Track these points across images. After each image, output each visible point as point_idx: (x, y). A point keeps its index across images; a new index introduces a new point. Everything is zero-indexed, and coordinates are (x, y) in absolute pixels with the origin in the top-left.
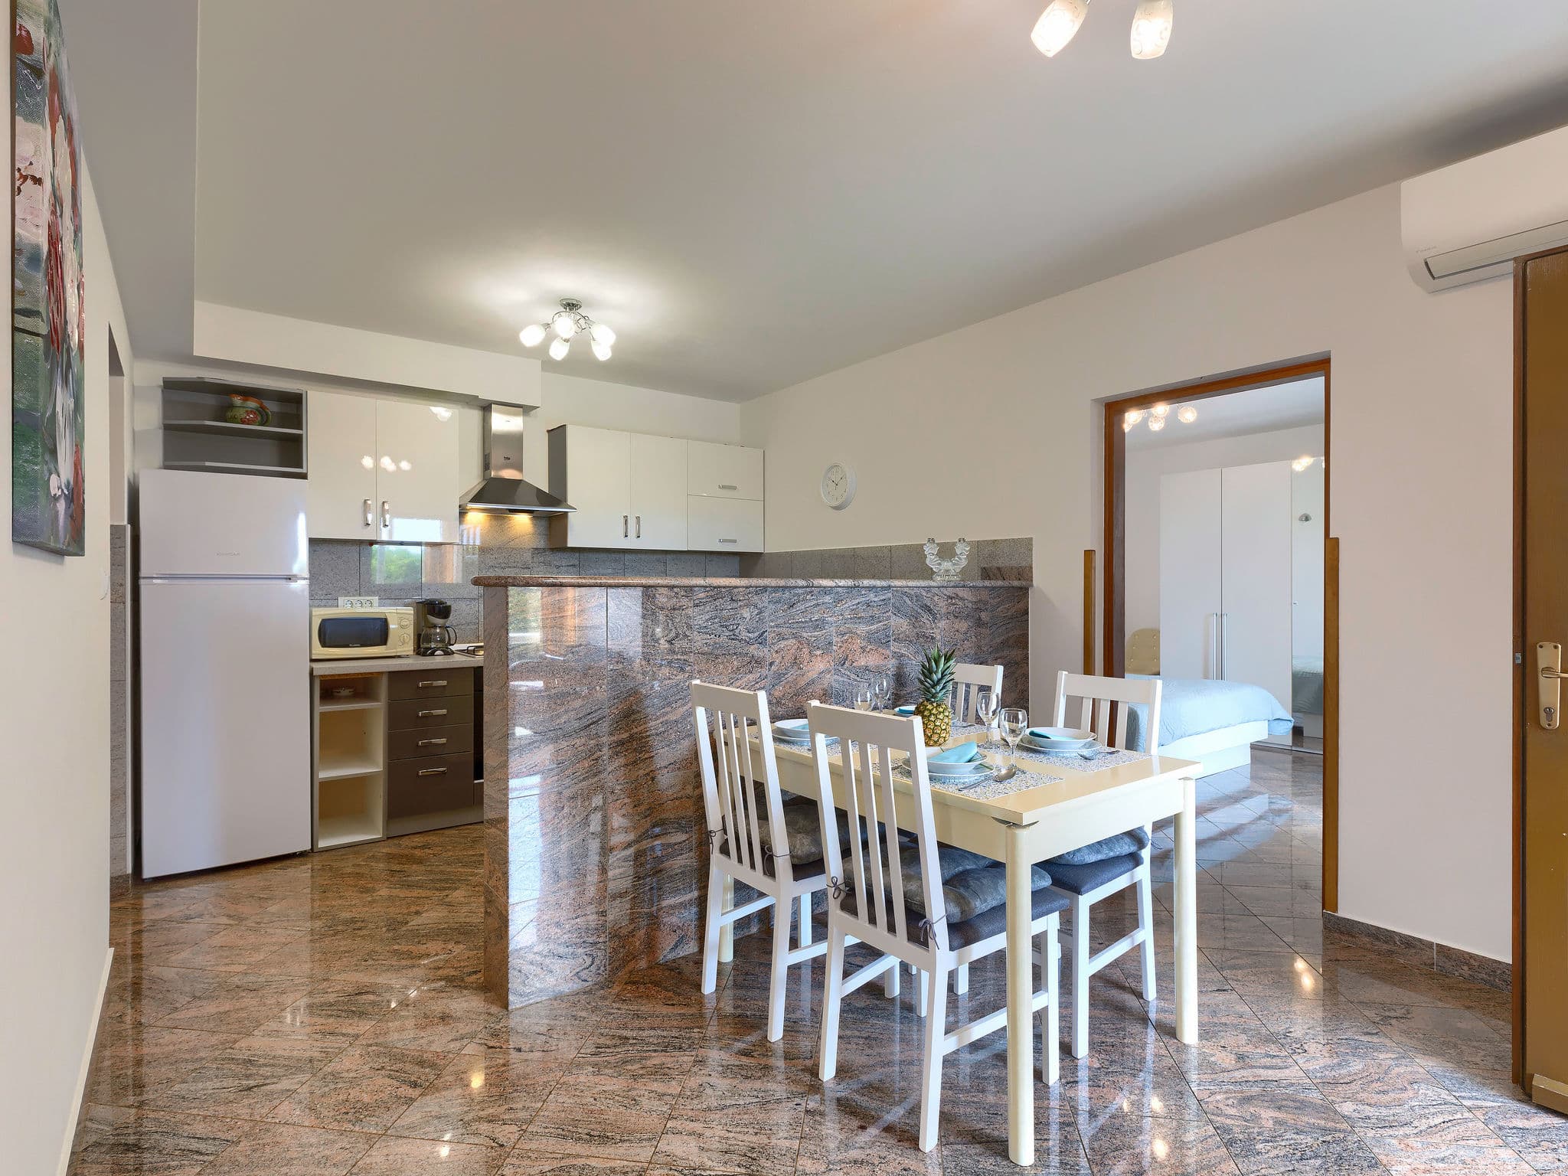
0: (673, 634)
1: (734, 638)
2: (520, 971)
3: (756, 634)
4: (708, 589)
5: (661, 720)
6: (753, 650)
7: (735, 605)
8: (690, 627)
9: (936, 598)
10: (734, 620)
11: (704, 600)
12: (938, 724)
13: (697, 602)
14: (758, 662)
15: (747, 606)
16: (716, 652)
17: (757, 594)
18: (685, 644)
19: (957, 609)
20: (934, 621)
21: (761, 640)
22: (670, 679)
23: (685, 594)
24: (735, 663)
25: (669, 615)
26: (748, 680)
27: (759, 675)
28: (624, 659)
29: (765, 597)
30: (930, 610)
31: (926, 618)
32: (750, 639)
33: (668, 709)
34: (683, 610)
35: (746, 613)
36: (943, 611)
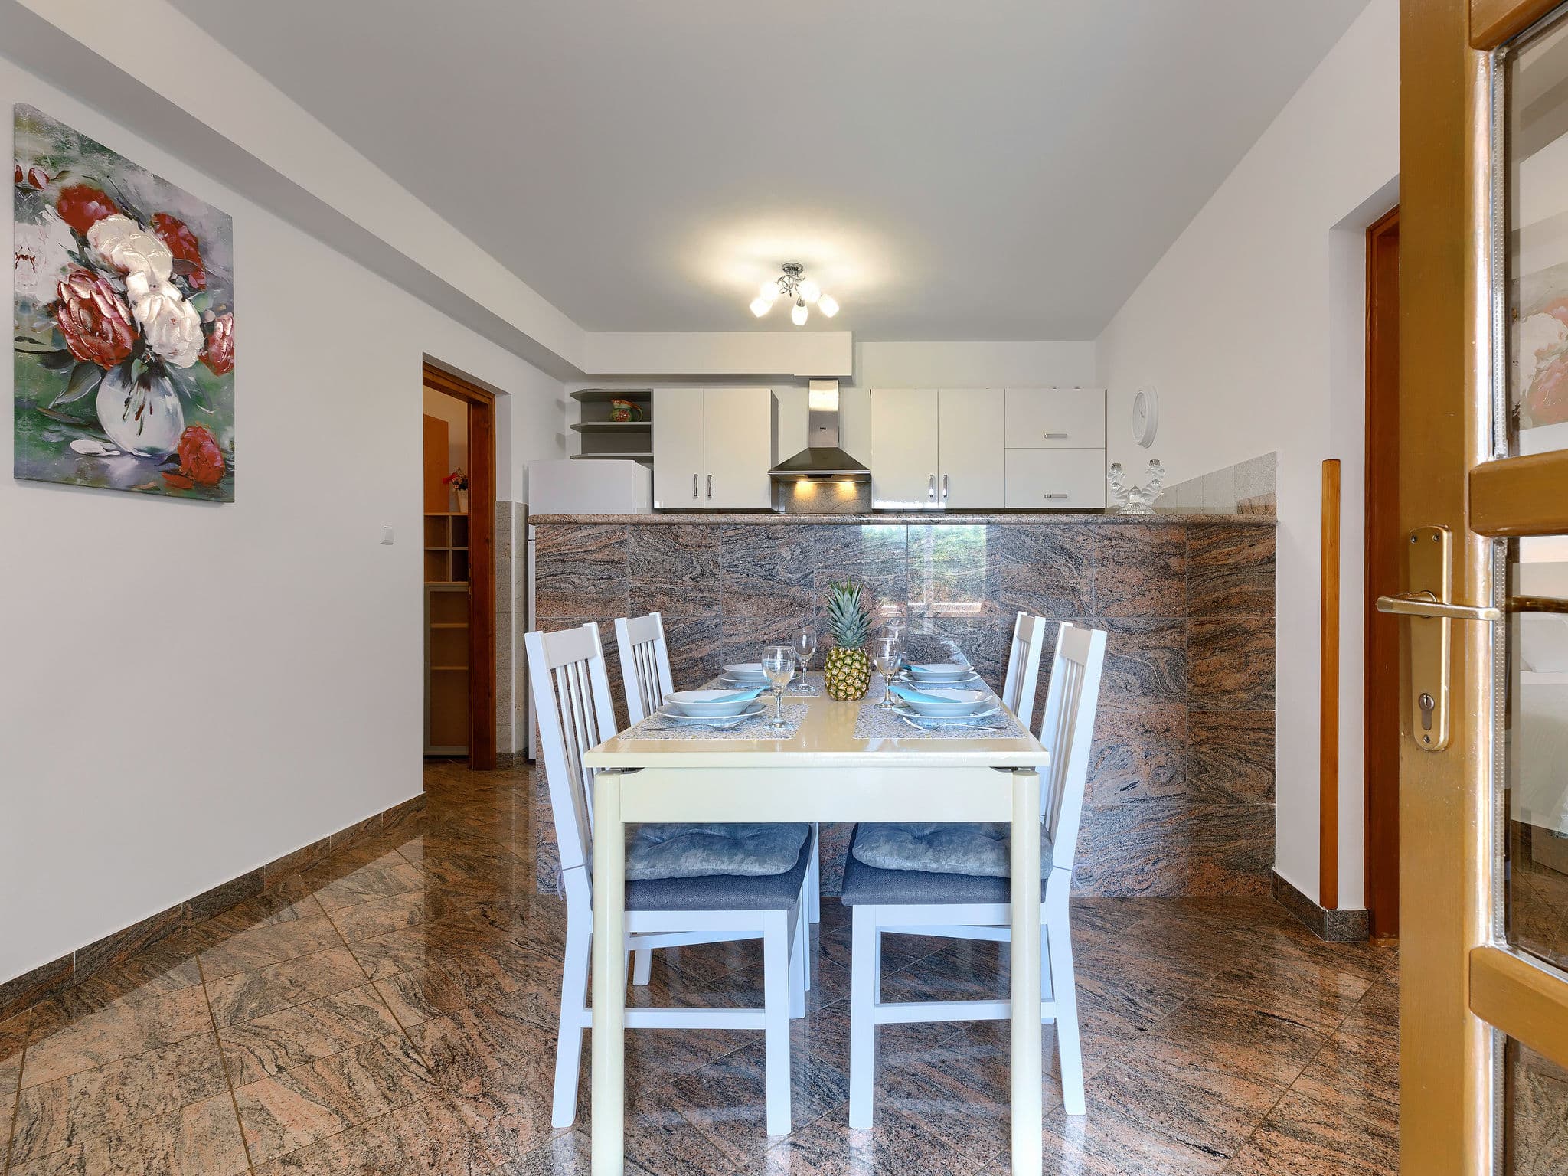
0: (698, 572)
1: (771, 577)
2: (546, 864)
3: (800, 575)
4: (738, 527)
5: (685, 656)
6: (794, 591)
7: (772, 543)
8: (716, 565)
9: (1081, 539)
10: (770, 559)
11: (734, 538)
12: (834, 672)
13: (725, 540)
14: (804, 606)
15: (787, 544)
16: (748, 592)
17: (800, 531)
18: (711, 582)
19: (1122, 554)
20: (1077, 568)
21: (806, 582)
22: (694, 616)
23: (711, 531)
24: (772, 604)
25: (694, 552)
26: (789, 623)
27: (802, 619)
28: (645, 594)
29: (811, 535)
30: (1069, 555)
31: (1061, 563)
32: (791, 580)
33: (693, 646)
34: (709, 547)
35: (786, 553)
36: (1094, 555)
